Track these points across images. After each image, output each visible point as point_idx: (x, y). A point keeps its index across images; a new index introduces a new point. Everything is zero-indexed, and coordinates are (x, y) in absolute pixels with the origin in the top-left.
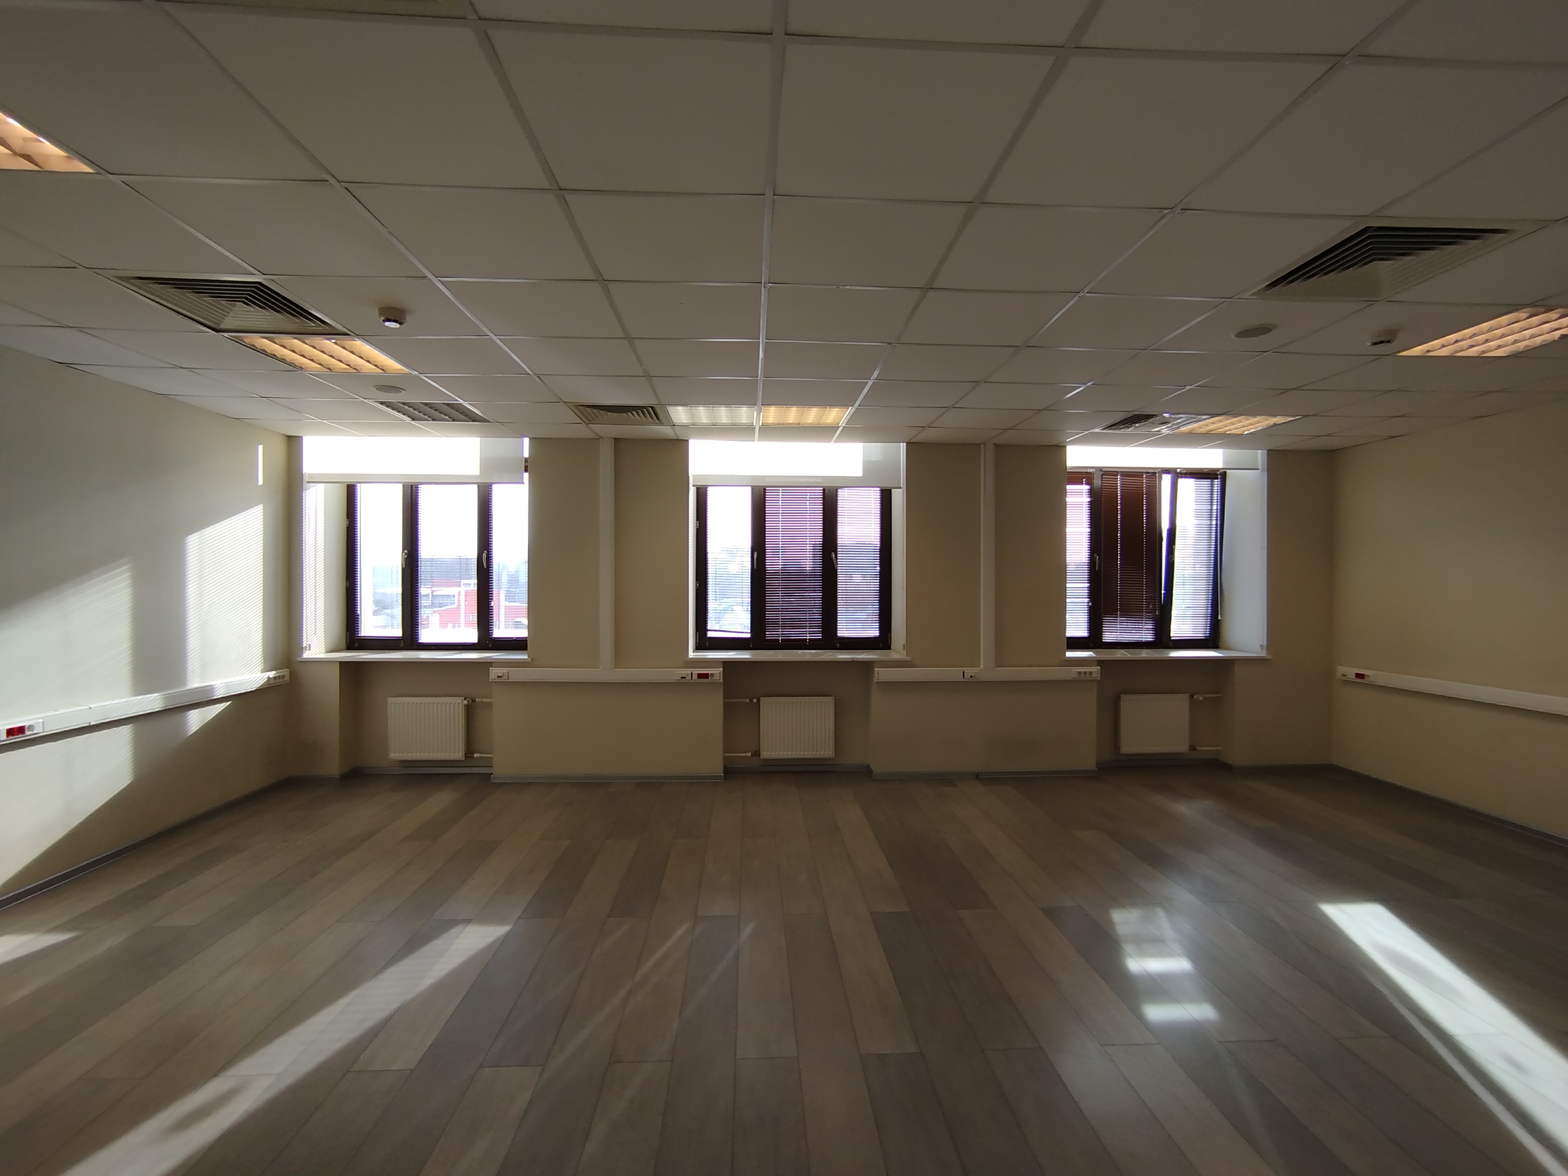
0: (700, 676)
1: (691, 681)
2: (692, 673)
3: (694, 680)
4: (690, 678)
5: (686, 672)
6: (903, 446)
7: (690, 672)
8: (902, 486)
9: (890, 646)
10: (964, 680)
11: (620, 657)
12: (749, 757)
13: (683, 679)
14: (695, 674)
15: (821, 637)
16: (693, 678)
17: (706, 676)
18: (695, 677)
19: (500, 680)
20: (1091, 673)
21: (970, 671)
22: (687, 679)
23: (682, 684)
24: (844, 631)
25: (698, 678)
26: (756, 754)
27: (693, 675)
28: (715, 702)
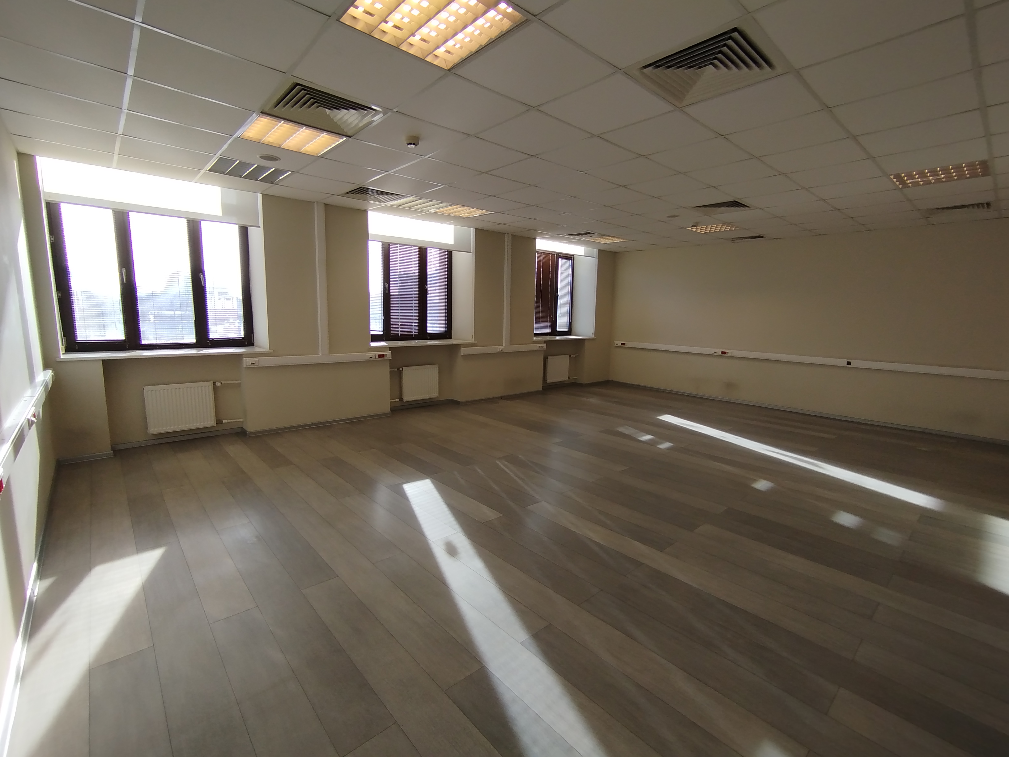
0: (380, 356)
1: (375, 359)
2: (375, 355)
3: (377, 359)
4: (374, 358)
5: (372, 354)
6: (472, 231)
7: (374, 354)
8: (472, 251)
9: (451, 337)
10: (498, 352)
11: (332, 348)
12: (397, 401)
13: (371, 358)
14: (377, 355)
15: (417, 333)
16: (376, 358)
17: (383, 356)
18: (377, 357)
19: (253, 366)
20: (543, 346)
21: (501, 348)
22: (372, 358)
23: (369, 362)
24: (430, 330)
25: (379, 357)
26: (401, 399)
27: (376, 356)
28: (385, 372)
